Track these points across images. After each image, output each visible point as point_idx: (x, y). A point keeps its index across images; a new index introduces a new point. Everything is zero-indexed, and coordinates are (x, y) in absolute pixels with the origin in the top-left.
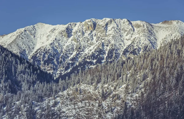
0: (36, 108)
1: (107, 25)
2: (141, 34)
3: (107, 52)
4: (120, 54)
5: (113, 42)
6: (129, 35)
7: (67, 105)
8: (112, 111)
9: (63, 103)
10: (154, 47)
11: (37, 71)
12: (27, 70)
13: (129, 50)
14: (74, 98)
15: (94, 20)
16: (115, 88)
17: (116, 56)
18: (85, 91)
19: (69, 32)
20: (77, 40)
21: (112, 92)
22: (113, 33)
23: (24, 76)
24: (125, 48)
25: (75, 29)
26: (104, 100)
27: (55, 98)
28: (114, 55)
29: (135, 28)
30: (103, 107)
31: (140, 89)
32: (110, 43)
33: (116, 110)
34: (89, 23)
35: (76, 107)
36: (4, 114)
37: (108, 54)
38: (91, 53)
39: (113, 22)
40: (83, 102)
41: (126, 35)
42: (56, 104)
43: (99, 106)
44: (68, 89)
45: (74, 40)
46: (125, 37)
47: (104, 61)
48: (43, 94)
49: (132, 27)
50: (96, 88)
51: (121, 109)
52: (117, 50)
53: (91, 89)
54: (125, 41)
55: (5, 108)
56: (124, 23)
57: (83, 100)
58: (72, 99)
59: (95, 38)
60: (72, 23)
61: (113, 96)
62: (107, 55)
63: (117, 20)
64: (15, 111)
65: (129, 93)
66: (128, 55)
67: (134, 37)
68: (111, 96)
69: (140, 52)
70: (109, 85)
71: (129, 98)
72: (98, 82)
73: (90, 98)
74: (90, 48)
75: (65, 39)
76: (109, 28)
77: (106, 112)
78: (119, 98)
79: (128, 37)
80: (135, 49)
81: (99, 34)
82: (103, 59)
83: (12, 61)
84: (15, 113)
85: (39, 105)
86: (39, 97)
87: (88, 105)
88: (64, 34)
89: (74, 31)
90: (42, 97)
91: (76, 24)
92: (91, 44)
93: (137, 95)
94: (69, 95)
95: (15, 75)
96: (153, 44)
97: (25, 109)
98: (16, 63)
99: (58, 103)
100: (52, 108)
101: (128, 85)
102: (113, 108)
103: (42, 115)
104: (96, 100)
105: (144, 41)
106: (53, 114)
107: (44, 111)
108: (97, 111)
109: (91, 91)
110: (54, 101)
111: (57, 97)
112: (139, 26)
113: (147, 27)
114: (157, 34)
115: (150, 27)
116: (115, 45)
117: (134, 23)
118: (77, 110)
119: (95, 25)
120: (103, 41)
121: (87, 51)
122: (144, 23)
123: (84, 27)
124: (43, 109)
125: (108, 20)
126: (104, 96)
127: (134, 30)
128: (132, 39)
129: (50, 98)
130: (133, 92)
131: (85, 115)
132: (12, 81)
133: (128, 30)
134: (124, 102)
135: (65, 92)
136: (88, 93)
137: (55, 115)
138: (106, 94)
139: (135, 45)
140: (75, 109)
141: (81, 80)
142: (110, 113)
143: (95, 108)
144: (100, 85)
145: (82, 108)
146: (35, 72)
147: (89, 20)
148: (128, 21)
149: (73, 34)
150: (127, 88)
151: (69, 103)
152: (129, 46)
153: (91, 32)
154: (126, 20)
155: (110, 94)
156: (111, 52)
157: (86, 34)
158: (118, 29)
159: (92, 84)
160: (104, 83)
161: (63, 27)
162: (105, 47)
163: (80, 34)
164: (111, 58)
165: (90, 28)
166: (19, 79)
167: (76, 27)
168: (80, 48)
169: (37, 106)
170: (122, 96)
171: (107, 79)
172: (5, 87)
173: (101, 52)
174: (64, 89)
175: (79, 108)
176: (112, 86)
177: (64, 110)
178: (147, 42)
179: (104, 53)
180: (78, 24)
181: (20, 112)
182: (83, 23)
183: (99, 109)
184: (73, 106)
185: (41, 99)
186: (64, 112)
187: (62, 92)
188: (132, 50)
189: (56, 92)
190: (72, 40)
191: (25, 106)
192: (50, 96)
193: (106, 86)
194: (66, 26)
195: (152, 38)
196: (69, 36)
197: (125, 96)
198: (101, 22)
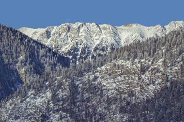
0: (78, 83)
1: (79, 28)
2: (107, 35)
3: (80, 50)
4: (91, 51)
5: (85, 42)
6: (98, 36)
7: (106, 79)
8: (153, 83)
9: (102, 78)
10: (119, 45)
11: (56, 55)
12: (48, 54)
13: (99, 47)
14: (113, 73)
15: (68, 24)
16: (152, 63)
17: (88, 52)
18: (123, 66)
19: (48, 34)
20: (55, 41)
21: (150, 66)
22: (85, 35)
23: (46, 59)
24: (95, 46)
25: (53, 32)
26: (143, 74)
27: (94, 73)
28: (87, 52)
29: (102, 30)
30: (143, 80)
31: (178, 63)
32: (82, 42)
33: (157, 82)
34: (65, 27)
35: (116, 81)
36: (47, 88)
37: (82, 51)
38: (67, 50)
39: (84, 26)
40: (122, 76)
41: (95, 36)
42: (96, 78)
43: (139, 79)
44: (105, 65)
45: (53, 40)
46: (95, 37)
47: (78, 57)
48: (83, 69)
49: (100, 29)
50: (133, 63)
51: (163, 81)
52: (88, 48)
53: (128, 64)
54: (95, 41)
55: (47, 83)
56: (93, 26)
57: (122, 74)
58: (111, 74)
59: (70, 39)
60: (50, 27)
61: (152, 69)
62: (80, 52)
63: (88, 24)
64: (58, 86)
65: (168, 67)
66: (98, 51)
67: (101, 37)
68: (150, 69)
69: (108, 49)
70: (146, 60)
71: (170, 71)
72: (135, 57)
73: (129, 72)
74: (66, 47)
75: (45, 40)
76: (81, 30)
77: (148, 85)
78: (158, 71)
79: (96, 38)
80: (104, 47)
81: (73, 35)
82: (77, 55)
83: (34, 47)
84: (57, 88)
85: (80, 80)
86: (79, 72)
87: (127, 79)
88: (44, 35)
89: (52, 33)
90: (82, 73)
91: (53, 28)
92: (66, 44)
93: (176, 68)
94: (107, 71)
95: (38, 58)
96: (118, 43)
97: (67, 84)
98: (38, 48)
99: (98, 77)
100: (93, 83)
101: (165, 60)
102: (154, 80)
103: (84, 89)
104: (135, 74)
105: (110, 40)
106: (95, 88)
107: (85, 85)
108: (137, 84)
109: (129, 66)
110: (93, 75)
111: (96, 72)
112: (105, 29)
113: (112, 30)
114: (120, 35)
115: (115, 29)
116: (87, 44)
117: (101, 26)
118: (118, 83)
119: (69, 28)
120: (77, 41)
121: (63, 49)
122: (109, 26)
123: (61, 30)
124: (84, 84)
125: (80, 24)
126: (143, 70)
127: (101, 32)
128: (100, 39)
129: (89, 73)
130: (172, 65)
131: (125, 88)
132: (35, 63)
133: (97, 32)
134: (164, 74)
135: (103, 68)
136: (126, 68)
137: (96, 89)
138: (144, 68)
139: (104, 44)
140: (115, 82)
141: (117, 56)
142: (151, 85)
143: (135, 81)
144: (137, 60)
145: (121, 81)
146: (55, 56)
147: (65, 24)
148: (97, 24)
149: (51, 35)
150: (165, 62)
151: (108, 77)
152: (98, 44)
153: (67, 33)
154: (94, 24)
155: (148, 68)
156: (84, 49)
157: (62, 36)
158: (88, 31)
159: (129, 59)
160: (141, 58)
161: (43, 30)
162: (79, 45)
163: (57, 35)
164: (84, 54)
165: (66, 30)
166: (42, 61)
167: (54, 30)
168: (57, 47)
169: (78, 81)
170: (162, 69)
171: (144, 55)
172: (31, 69)
173: (76, 49)
174: (102, 65)
175: (119, 82)
176: (149, 61)
177: (104, 84)
178: (113, 41)
179: (79, 50)
180: (55, 27)
181: (63, 87)
182: (60, 26)
183: (139, 82)
184: (112, 80)
185: (81, 74)
186: (104, 86)
187: (100, 67)
188: (101, 47)
189: (95, 68)
190: (51, 41)
191: (66, 81)
192: (89, 71)
193: (143, 60)
194: (46, 29)
195: (117, 38)
196: (48, 37)
197: (164, 69)
198: (74, 26)
